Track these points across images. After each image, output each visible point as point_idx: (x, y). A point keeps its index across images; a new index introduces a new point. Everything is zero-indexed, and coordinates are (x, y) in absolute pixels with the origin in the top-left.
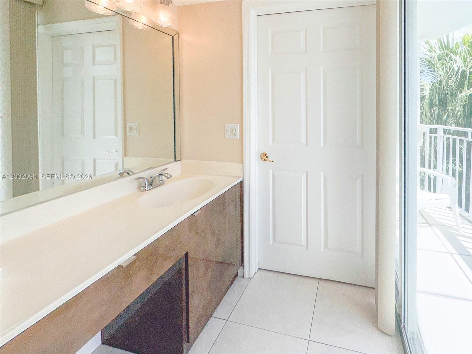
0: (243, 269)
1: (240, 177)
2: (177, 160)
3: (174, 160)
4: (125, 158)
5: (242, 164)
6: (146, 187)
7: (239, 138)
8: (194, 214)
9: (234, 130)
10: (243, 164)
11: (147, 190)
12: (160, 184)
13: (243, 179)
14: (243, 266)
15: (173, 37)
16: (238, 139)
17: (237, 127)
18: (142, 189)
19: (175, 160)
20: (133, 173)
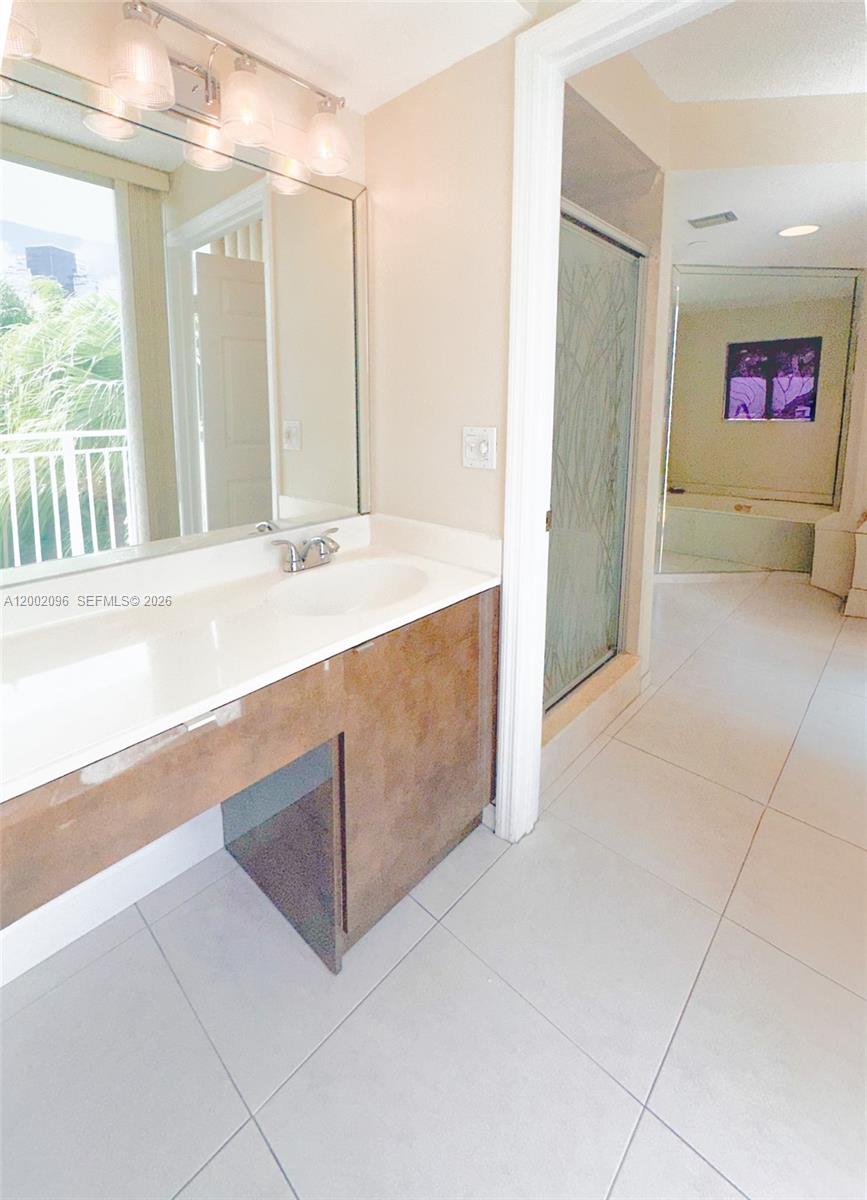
0: (495, 812)
1: (493, 576)
2: (363, 511)
3: (356, 510)
4: (281, 497)
5: (500, 541)
6: (294, 564)
7: (495, 467)
8: (358, 649)
9: (483, 445)
10: (503, 539)
11: (295, 569)
12: (321, 562)
13: (502, 582)
14: (494, 805)
15: (354, 201)
16: (492, 470)
17: (493, 435)
18: (288, 567)
19: (359, 512)
20: (277, 527)
